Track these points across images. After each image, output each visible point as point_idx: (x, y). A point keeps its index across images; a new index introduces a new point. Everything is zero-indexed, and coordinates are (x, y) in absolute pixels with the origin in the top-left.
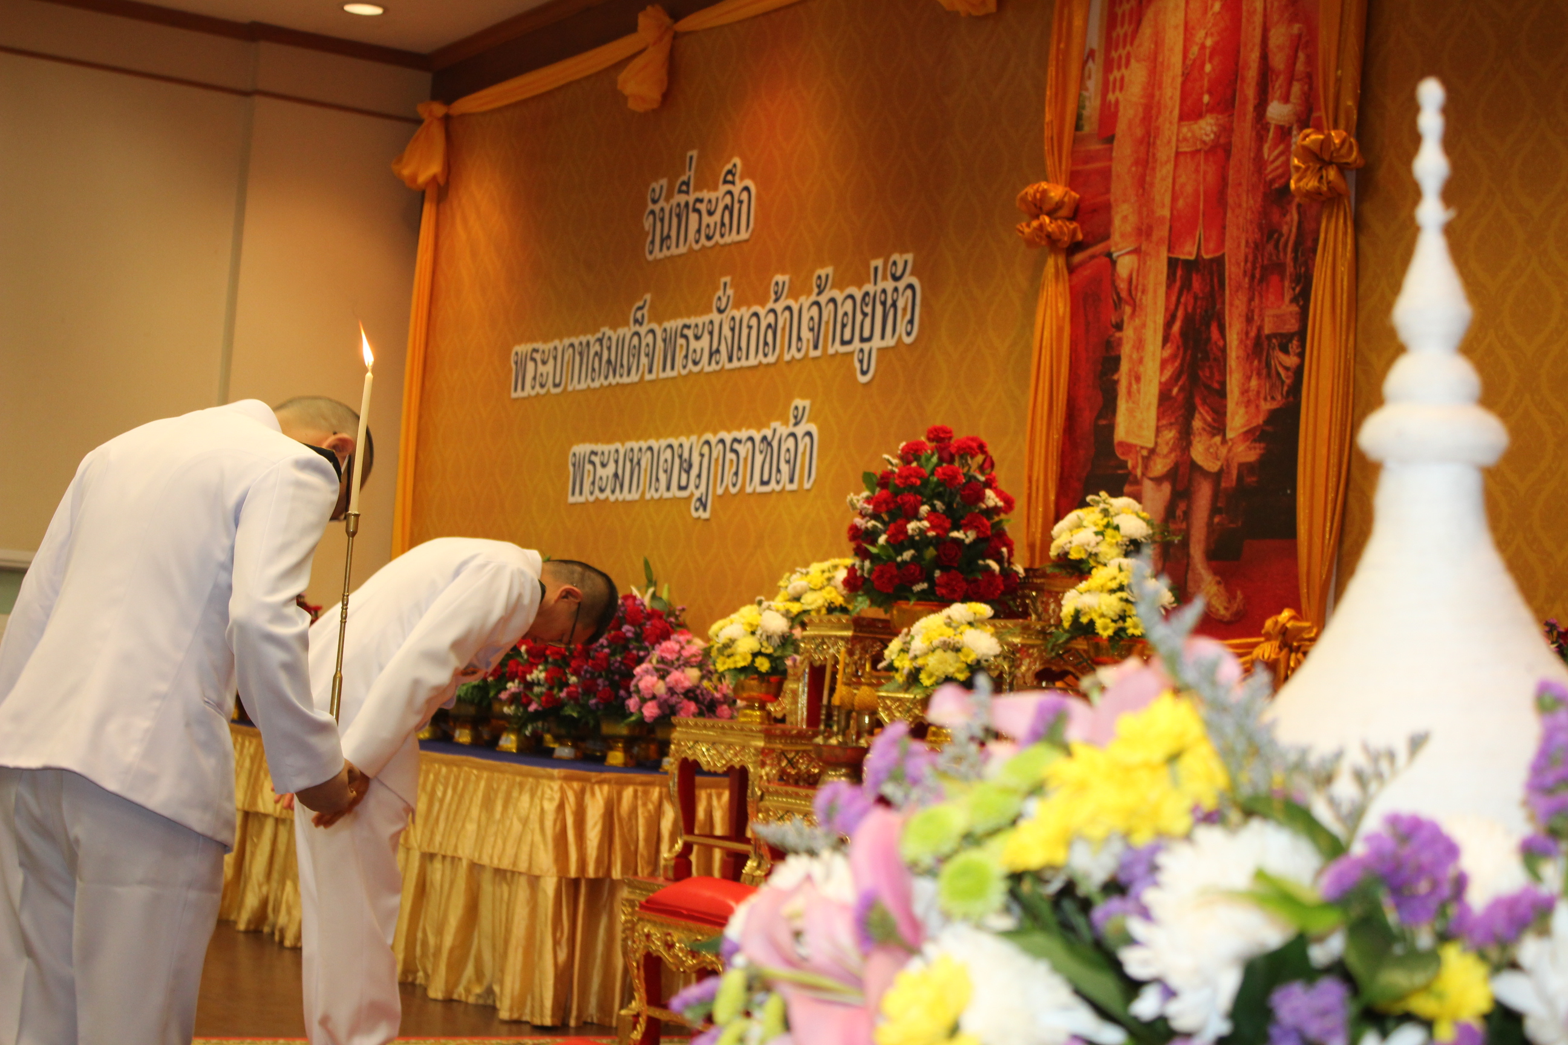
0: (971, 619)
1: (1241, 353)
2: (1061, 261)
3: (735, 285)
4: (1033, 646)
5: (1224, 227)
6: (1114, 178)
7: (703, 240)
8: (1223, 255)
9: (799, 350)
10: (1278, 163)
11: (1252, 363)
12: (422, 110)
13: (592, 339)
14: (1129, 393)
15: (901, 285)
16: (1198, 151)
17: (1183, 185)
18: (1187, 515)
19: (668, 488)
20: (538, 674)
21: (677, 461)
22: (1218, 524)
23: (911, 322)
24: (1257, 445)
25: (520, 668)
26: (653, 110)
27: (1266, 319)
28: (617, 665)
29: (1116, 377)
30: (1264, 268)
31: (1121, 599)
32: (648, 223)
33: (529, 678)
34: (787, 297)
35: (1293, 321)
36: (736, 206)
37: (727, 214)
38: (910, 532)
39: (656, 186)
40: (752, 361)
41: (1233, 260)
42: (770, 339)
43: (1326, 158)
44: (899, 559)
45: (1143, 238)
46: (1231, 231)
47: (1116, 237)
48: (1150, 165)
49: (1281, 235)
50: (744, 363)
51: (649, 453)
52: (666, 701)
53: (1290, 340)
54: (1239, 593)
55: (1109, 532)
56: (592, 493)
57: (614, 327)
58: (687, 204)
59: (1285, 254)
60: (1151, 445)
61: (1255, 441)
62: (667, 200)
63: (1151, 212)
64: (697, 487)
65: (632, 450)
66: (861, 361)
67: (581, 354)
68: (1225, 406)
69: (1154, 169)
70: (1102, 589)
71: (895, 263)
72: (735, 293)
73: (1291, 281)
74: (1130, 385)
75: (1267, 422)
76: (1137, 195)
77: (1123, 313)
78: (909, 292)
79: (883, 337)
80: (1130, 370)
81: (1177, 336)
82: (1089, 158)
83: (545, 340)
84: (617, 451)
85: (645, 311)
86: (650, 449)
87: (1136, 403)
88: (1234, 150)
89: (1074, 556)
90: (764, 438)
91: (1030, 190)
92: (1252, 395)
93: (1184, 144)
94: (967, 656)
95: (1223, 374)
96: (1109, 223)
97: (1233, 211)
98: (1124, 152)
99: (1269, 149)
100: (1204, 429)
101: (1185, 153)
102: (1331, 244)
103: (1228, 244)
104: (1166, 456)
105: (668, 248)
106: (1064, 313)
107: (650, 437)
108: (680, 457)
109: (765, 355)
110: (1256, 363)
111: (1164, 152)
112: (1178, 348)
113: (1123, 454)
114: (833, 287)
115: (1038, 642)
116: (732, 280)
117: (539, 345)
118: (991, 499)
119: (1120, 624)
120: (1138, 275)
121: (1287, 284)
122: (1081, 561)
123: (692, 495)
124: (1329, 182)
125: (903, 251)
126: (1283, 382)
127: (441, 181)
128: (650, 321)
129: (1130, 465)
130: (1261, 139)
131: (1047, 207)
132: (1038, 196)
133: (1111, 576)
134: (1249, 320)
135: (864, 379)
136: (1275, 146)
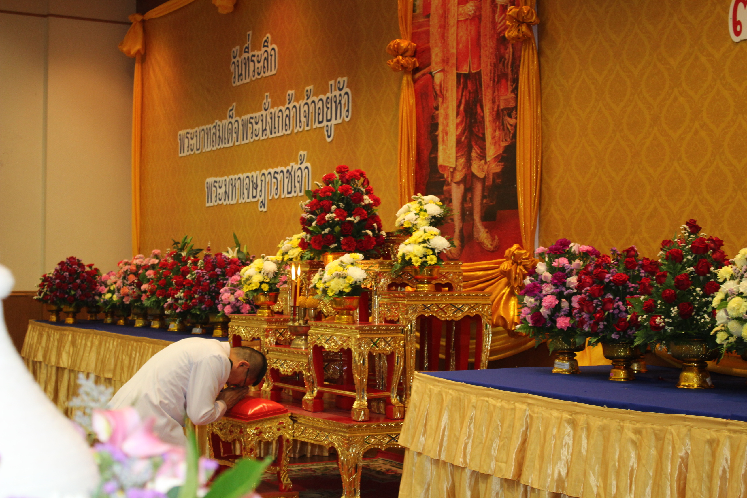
0: (352, 261)
1: (491, 119)
2: (410, 78)
3: (272, 97)
4: (385, 272)
5: (480, 57)
6: (431, 35)
7: (256, 76)
8: (481, 70)
9: (300, 127)
10: (502, 24)
11: (496, 123)
12: (131, 18)
13: (211, 126)
14: (443, 141)
15: (343, 93)
16: (467, 20)
17: (461, 37)
18: (472, 199)
19: (248, 198)
20: (180, 294)
21: (251, 184)
22: (485, 203)
23: (348, 111)
24: (500, 163)
25: (172, 291)
26: (231, 12)
27: (501, 101)
28: (213, 288)
29: (437, 133)
30: (498, 76)
31: (424, 247)
32: (232, 68)
33: (176, 296)
34: (294, 102)
35: (513, 101)
36: (270, 58)
37: (266, 62)
38: (327, 219)
39: (234, 49)
40: (281, 134)
41: (485, 73)
42: (288, 123)
43: (521, 20)
44: (323, 233)
45: (445, 64)
46: (484, 59)
47: (433, 64)
48: (446, 28)
49: (505, 59)
50: (277, 135)
51: (239, 181)
52: (234, 305)
53: (512, 112)
54: (496, 237)
55: (422, 213)
56: (216, 201)
57: (221, 120)
58: (248, 58)
59: (508, 68)
60: (454, 166)
61: (499, 162)
62: (240, 56)
63: (448, 51)
64: (260, 196)
65: (232, 179)
66: (327, 131)
67: (207, 134)
68: (485, 145)
69: (448, 29)
70: (415, 242)
71: (339, 82)
72: (272, 100)
73: (511, 82)
74: (443, 137)
75: (504, 152)
76: (441, 43)
77: (438, 101)
78: (346, 96)
79: (336, 119)
80: (443, 130)
81: (462, 111)
82: (420, 26)
83: (192, 128)
84: (225, 180)
85: (233, 111)
86: (239, 178)
87: (446, 146)
88: (483, 18)
89: (406, 226)
90: (288, 171)
91: (392, 43)
92: (497, 139)
93: (460, 17)
94: (349, 280)
95: (484, 129)
96: (430, 58)
97: (484, 48)
98: (435, 21)
99: (498, 16)
100: (477, 157)
101: (461, 21)
102: (526, 63)
103: (483, 65)
104: (461, 171)
105: (242, 80)
106: (413, 103)
107: (239, 173)
108: (252, 182)
109: (286, 130)
110: (498, 123)
111: (452, 21)
112: (463, 117)
113: (442, 171)
114: (313, 96)
115: (389, 270)
116: (270, 94)
117: (189, 130)
118: (367, 200)
119: (424, 259)
120: (444, 83)
121: (509, 83)
122: (409, 228)
123: (258, 200)
124: (523, 32)
125: (343, 76)
126: (510, 132)
127: (142, 52)
128: (236, 116)
129: (445, 176)
130: (494, 12)
131: (401, 52)
132: (396, 46)
133: (420, 236)
134: (494, 102)
135: (329, 140)
136: (500, 15)
